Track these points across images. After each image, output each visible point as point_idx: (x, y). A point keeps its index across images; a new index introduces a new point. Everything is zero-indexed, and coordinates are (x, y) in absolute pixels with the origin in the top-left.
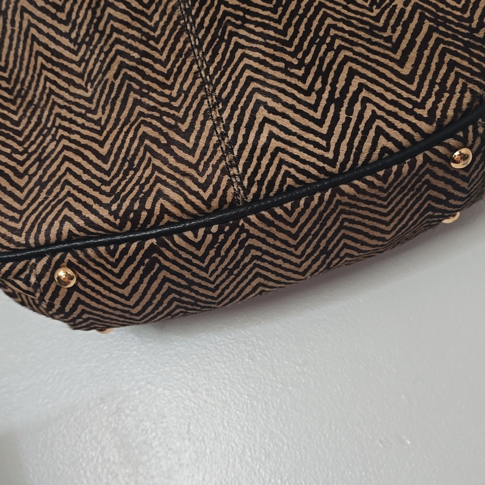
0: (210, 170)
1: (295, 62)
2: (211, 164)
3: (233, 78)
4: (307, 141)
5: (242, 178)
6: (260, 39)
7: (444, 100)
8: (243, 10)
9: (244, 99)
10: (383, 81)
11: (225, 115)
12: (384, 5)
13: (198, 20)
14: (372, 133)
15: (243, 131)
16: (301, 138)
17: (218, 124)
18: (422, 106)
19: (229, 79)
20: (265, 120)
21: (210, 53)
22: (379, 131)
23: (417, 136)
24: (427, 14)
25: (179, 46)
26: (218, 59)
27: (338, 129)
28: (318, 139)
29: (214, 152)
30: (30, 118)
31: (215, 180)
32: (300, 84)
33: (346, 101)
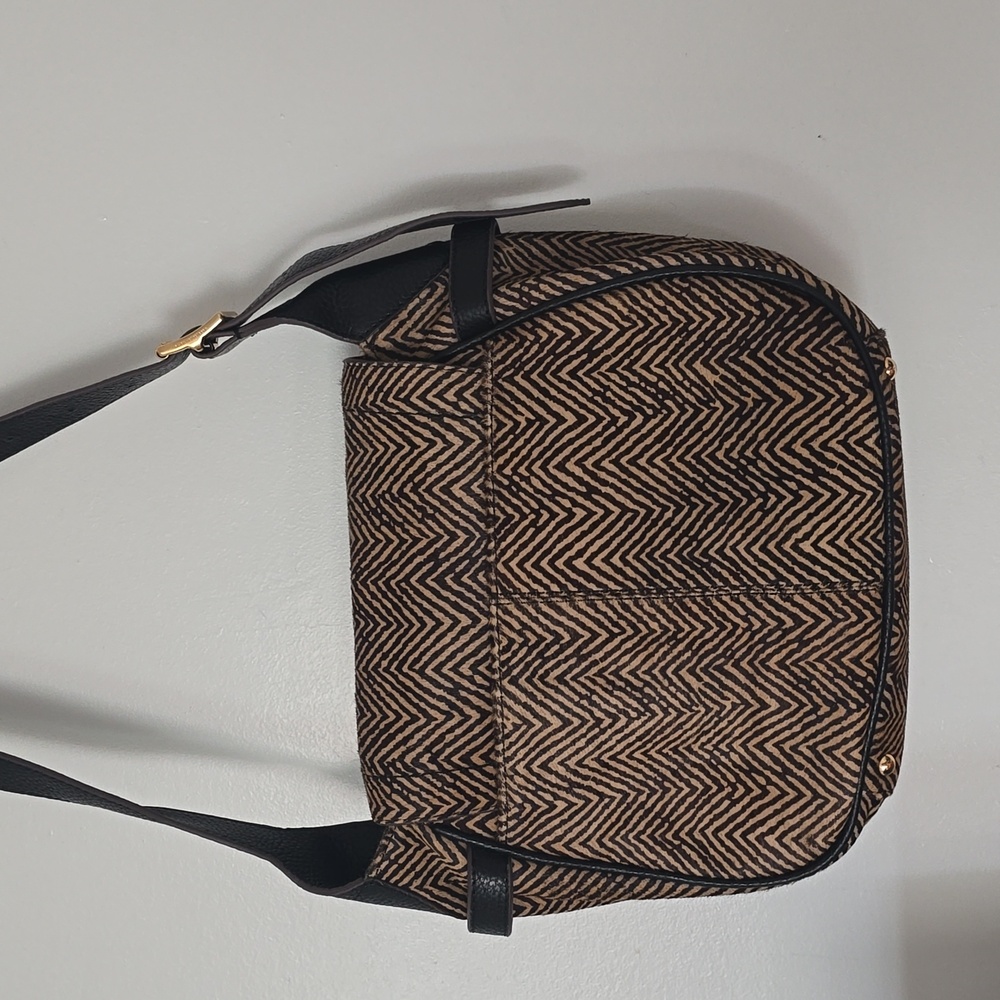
0: (847, 609)
1: (760, 500)
2: (840, 606)
3: (756, 564)
4: (850, 511)
5: (865, 580)
6: (723, 527)
7: (844, 373)
8: (681, 537)
9: (785, 560)
10: (805, 423)
11: (795, 581)
12: (712, 394)
13: (676, 584)
14: (860, 450)
15: (818, 569)
16: (844, 516)
17: (802, 590)
18: (844, 396)
19: (754, 568)
20: (814, 545)
21: (717, 580)
22: (859, 442)
23: (874, 409)
24: (732, 355)
25: (695, 609)
26: (725, 574)
27: (847, 480)
28: (852, 501)
29: (829, 600)
30: (692, 775)
31: (860, 606)
32: (785, 502)
33: (819, 464)
